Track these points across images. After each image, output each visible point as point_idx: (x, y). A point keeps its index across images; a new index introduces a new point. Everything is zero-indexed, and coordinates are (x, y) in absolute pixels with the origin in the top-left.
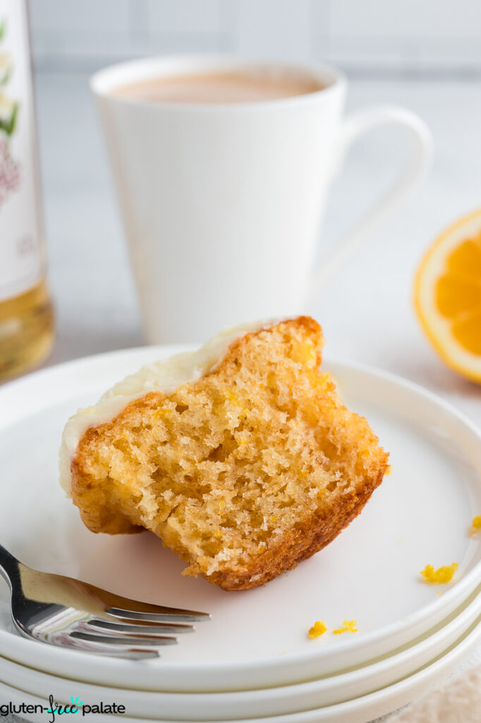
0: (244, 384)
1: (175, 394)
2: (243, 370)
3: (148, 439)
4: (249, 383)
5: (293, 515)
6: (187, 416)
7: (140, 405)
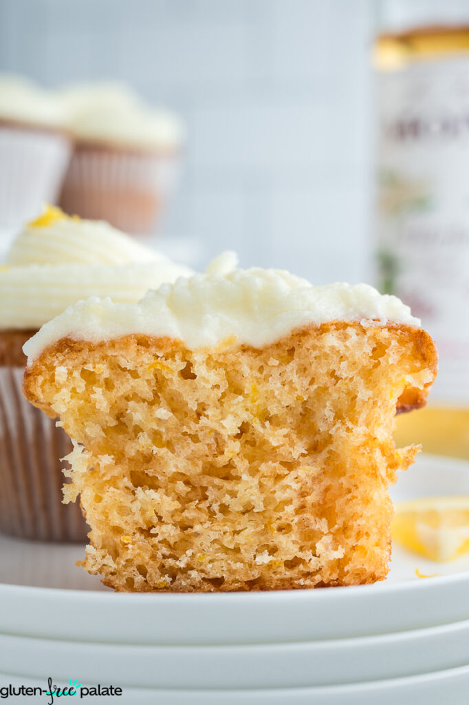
0: (279, 385)
1: (191, 352)
2: (293, 365)
3: (125, 386)
4: (287, 388)
5: (225, 569)
6: (187, 387)
7: (143, 342)
